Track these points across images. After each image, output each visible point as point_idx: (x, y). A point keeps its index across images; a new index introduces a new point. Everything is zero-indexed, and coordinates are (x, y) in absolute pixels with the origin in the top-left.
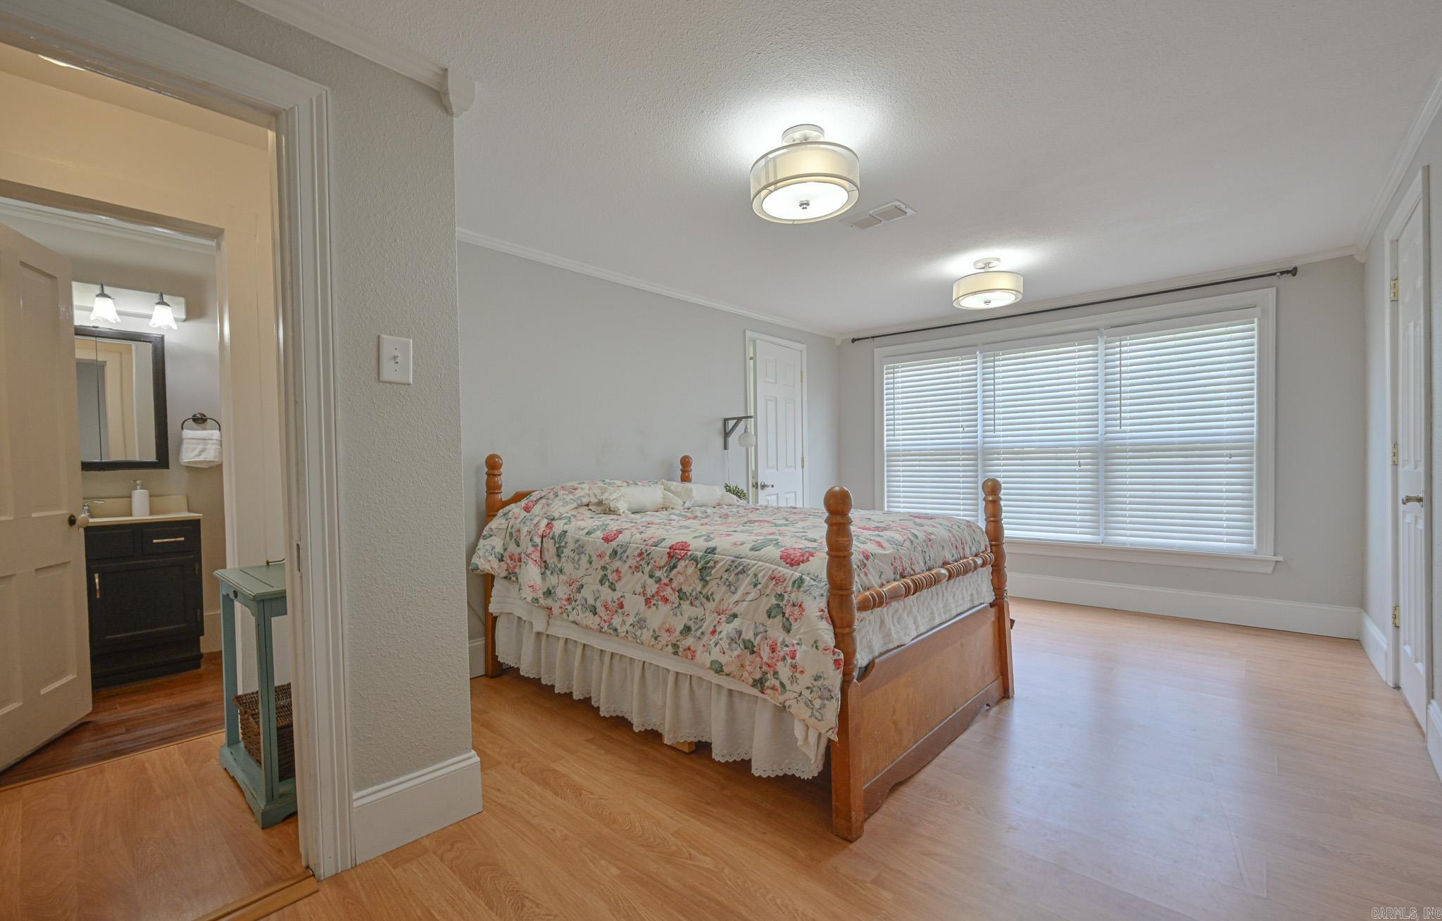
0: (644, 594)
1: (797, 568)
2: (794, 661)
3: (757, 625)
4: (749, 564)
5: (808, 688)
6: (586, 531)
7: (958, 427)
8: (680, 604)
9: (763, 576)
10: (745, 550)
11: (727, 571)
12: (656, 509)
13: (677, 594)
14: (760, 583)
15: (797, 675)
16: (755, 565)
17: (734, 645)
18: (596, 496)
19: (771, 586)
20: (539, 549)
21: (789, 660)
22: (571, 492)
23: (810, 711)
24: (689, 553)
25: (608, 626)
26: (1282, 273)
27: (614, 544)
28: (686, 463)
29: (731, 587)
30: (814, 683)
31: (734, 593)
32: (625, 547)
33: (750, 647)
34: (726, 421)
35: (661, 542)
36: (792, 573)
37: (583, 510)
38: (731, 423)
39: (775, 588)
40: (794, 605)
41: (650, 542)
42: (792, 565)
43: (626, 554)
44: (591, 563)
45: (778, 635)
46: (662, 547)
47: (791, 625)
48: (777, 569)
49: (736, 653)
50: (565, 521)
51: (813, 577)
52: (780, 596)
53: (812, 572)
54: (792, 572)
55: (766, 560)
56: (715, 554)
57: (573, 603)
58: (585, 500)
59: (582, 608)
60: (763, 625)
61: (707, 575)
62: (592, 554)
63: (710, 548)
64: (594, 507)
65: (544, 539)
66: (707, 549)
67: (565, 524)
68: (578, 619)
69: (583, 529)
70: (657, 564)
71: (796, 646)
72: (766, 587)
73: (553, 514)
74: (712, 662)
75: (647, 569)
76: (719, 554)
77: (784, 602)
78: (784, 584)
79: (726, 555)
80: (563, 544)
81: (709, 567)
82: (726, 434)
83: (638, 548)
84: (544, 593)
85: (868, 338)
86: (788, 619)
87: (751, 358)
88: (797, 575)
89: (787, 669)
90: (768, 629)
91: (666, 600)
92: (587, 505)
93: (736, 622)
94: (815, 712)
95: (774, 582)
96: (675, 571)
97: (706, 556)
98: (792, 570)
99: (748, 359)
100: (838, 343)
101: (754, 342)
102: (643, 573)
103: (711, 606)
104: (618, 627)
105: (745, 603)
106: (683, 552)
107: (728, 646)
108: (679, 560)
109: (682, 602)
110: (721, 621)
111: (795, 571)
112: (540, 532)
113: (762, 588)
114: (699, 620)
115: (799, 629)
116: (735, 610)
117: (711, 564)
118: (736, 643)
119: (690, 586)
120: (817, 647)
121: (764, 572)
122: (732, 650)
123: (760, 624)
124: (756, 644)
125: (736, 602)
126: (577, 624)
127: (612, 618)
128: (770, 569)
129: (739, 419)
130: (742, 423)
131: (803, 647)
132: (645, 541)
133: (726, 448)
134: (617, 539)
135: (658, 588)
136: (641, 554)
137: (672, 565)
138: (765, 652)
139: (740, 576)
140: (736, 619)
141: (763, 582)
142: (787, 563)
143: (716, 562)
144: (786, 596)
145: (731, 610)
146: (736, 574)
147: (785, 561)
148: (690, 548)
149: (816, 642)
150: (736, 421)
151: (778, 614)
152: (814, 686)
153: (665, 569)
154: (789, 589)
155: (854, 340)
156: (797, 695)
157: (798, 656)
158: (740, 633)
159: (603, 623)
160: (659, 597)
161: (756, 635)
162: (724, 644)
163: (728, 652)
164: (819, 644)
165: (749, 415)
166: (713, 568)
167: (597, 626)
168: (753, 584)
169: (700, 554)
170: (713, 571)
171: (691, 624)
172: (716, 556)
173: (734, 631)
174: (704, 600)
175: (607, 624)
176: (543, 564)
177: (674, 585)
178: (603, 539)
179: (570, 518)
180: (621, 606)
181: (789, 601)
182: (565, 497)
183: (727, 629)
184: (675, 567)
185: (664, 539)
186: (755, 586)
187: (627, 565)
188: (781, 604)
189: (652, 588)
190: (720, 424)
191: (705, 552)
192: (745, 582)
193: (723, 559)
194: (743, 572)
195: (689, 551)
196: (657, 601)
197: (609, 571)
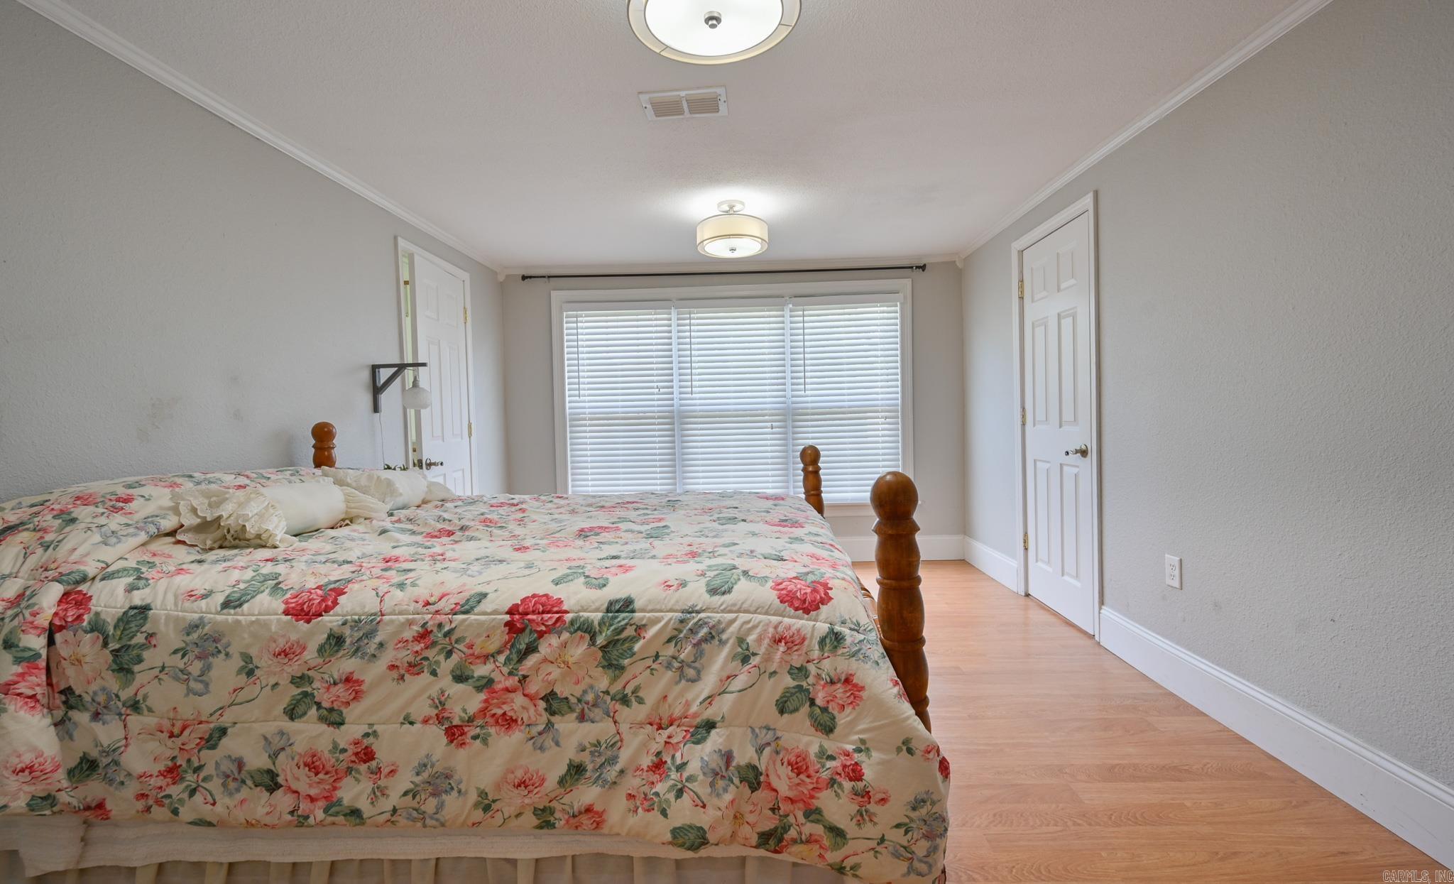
0: (440, 720)
1: (817, 615)
2: (860, 785)
3: (757, 730)
4: (719, 622)
5: (898, 826)
6: (220, 599)
7: (653, 388)
8: (550, 725)
9: (759, 640)
10: (697, 593)
11: (669, 641)
12: (331, 524)
13: (542, 704)
14: (754, 654)
15: (872, 807)
16: (733, 621)
17: (721, 784)
18: (194, 511)
19: (778, 656)
20: (43, 664)
21: (848, 785)
22: (116, 510)
23: (906, 864)
24: (568, 617)
25: (326, 811)
26: (917, 267)
27: (330, 621)
28: (323, 435)
29: (688, 672)
30: (914, 815)
31: (693, 681)
32: (367, 627)
33: (753, 779)
34: (375, 369)
35: (479, 602)
36: (816, 626)
37: (164, 545)
38: (384, 374)
39: (787, 658)
40: (832, 682)
41: (446, 605)
42: (807, 611)
43: (377, 639)
44: (250, 673)
45: (811, 743)
46: (484, 613)
47: (834, 718)
48: (780, 623)
49: (728, 797)
50: (130, 580)
51: (853, 626)
52: (800, 672)
53: (847, 618)
54: (813, 623)
55: (752, 609)
56: (633, 611)
57: (190, 777)
58: (168, 523)
59: (224, 785)
60: (769, 729)
61: (622, 656)
62: (253, 652)
63: (617, 601)
64: (190, 535)
65: (58, 637)
66: (611, 603)
67: (131, 589)
68: (207, 812)
69: (204, 597)
70: (477, 651)
71: (856, 755)
72: (768, 658)
73: (82, 568)
74: (675, 832)
75: (446, 666)
76: (643, 610)
77: (811, 680)
78: (804, 649)
79: (661, 611)
80: (140, 639)
81: (625, 640)
82: (376, 390)
83: (410, 623)
84: (71, 773)
85: (544, 277)
86: (824, 710)
87: (406, 283)
88: (823, 628)
89: (844, 800)
90: (779, 734)
91: (508, 722)
92: (172, 533)
93: (716, 739)
94: (916, 864)
95: (782, 647)
96: (532, 660)
97: (614, 618)
98: (810, 620)
99: (402, 283)
100: (501, 278)
101: (411, 257)
102: (434, 673)
103: (638, 712)
104: (364, 805)
105: (729, 698)
106: (550, 618)
107: (709, 790)
108: (541, 635)
109: (555, 719)
110: (674, 741)
111: (816, 620)
112: (44, 620)
113: (761, 662)
114: (606, 752)
115: (852, 723)
116: (709, 713)
117: (630, 632)
118: (723, 777)
119: (577, 682)
120: (910, 751)
121: (758, 630)
122: (718, 795)
123: (760, 728)
124: (762, 768)
125: (705, 700)
126: (210, 824)
127: (335, 789)
128: (767, 625)
129: (401, 367)
130: (409, 373)
131: (875, 755)
132: (427, 603)
133: (376, 409)
134: (337, 609)
135: (486, 701)
136: (424, 635)
137: (523, 646)
138: (779, 777)
139: (704, 646)
140: (713, 732)
141: (762, 650)
142: (797, 609)
143: (640, 628)
144: (812, 668)
145: (695, 715)
146: (695, 645)
147: (791, 605)
148: (565, 607)
149: (906, 742)
150: (396, 369)
151: (802, 704)
152: (912, 820)
153: (502, 658)
154: (816, 653)
155: (524, 278)
156: (873, 844)
157: (868, 773)
158: (728, 757)
159: (304, 806)
160: (488, 719)
161: (760, 750)
162: (701, 787)
163: (712, 802)
164: (913, 745)
165: (420, 361)
166: (634, 639)
167: (289, 817)
168: (741, 657)
169: (596, 617)
170: (637, 647)
171: (585, 758)
172: (636, 615)
173: (716, 756)
174: (612, 705)
175: (322, 803)
176: (59, 699)
177: (534, 687)
178: (286, 613)
179: (138, 570)
180: (367, 755)
181: (818, 676)
182: (102, 521)
183: (699, 756)
184: (531, 649)
185: (485, 595)
186: (745, 660)
187: (381, 665)
188: (804, 684)
189: (466, 701)
190: (365, 375)
191: (608, 611)
192: (719, 661)
193: (658, 620)
194: (710, 638)
195: (566, 612)
196: (482, 727)
197: (316, 684)
